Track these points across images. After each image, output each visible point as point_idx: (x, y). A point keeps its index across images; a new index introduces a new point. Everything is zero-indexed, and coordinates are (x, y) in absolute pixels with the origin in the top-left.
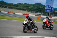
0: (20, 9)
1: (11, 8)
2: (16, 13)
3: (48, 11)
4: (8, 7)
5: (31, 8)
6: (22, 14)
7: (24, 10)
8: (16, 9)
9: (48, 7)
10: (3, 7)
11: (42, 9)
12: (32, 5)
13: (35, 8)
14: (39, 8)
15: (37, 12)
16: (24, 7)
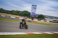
0: (14, 14)
1: (8, 13)
2: (11, 17)
3: (33, 16)
4: (6, 13)
5: (21, 14)
6: (15, 17)
7: (16, 15)
8: (11, 14)
9: (33, 13)
10: (2, 12)
11: (28, 14)
12: (21, 12)
13: (23, 14)
14: (26, 14)
15: (24, 16)
16: (16, 13)
